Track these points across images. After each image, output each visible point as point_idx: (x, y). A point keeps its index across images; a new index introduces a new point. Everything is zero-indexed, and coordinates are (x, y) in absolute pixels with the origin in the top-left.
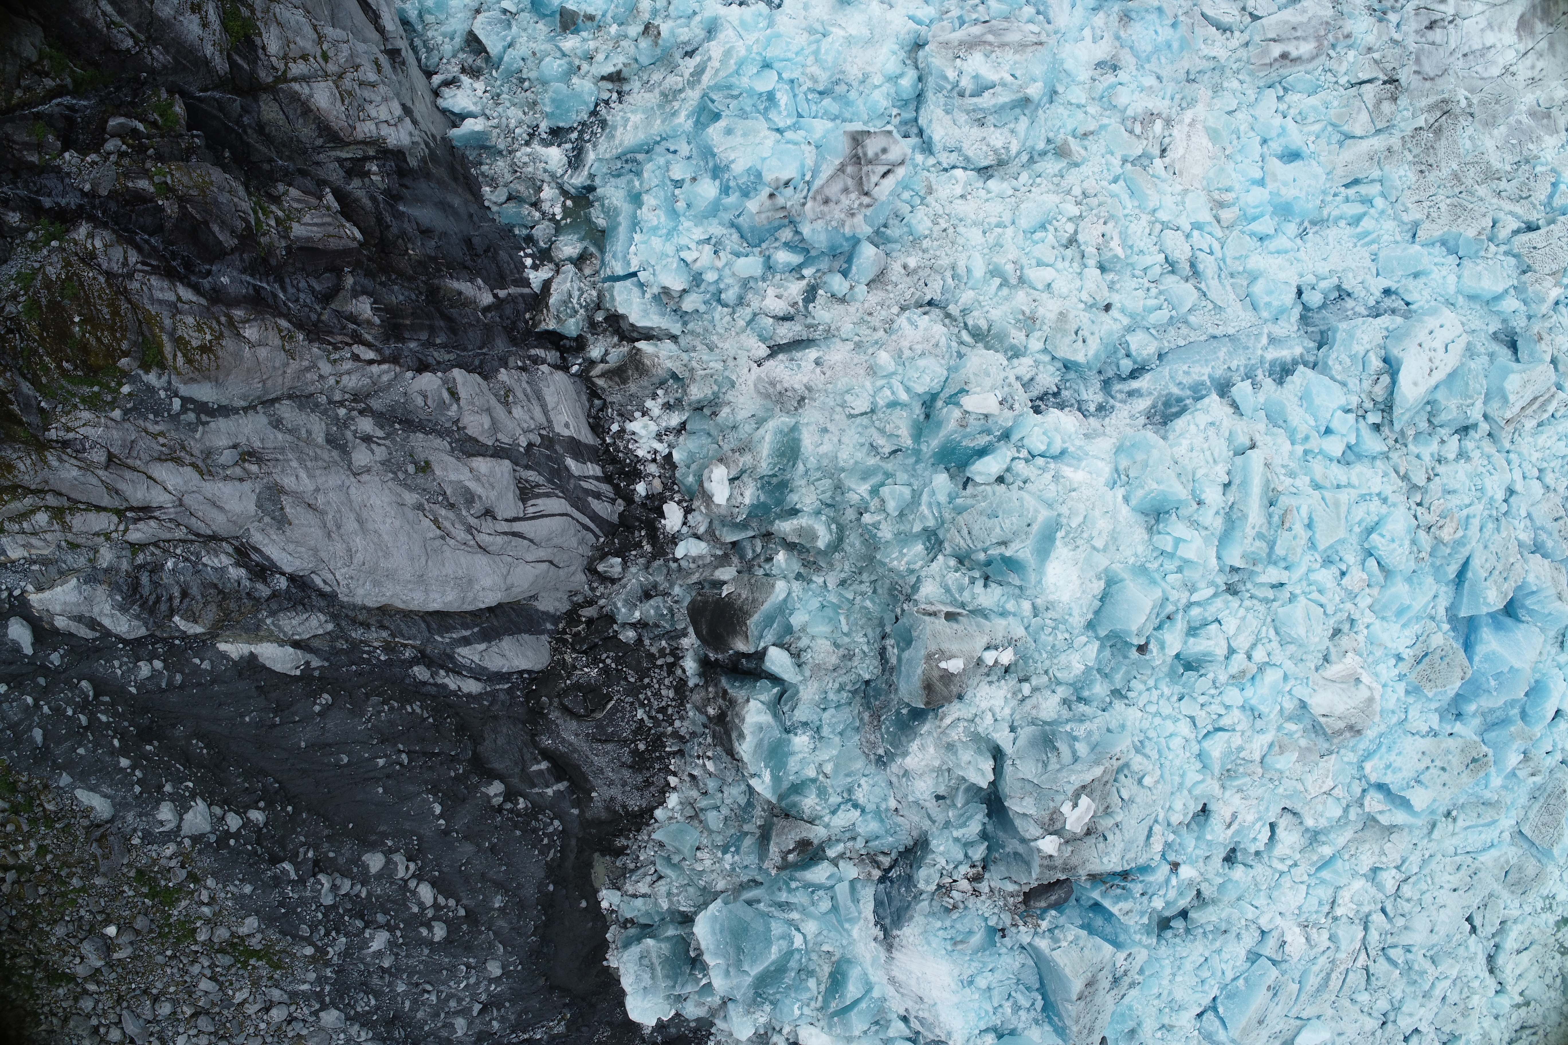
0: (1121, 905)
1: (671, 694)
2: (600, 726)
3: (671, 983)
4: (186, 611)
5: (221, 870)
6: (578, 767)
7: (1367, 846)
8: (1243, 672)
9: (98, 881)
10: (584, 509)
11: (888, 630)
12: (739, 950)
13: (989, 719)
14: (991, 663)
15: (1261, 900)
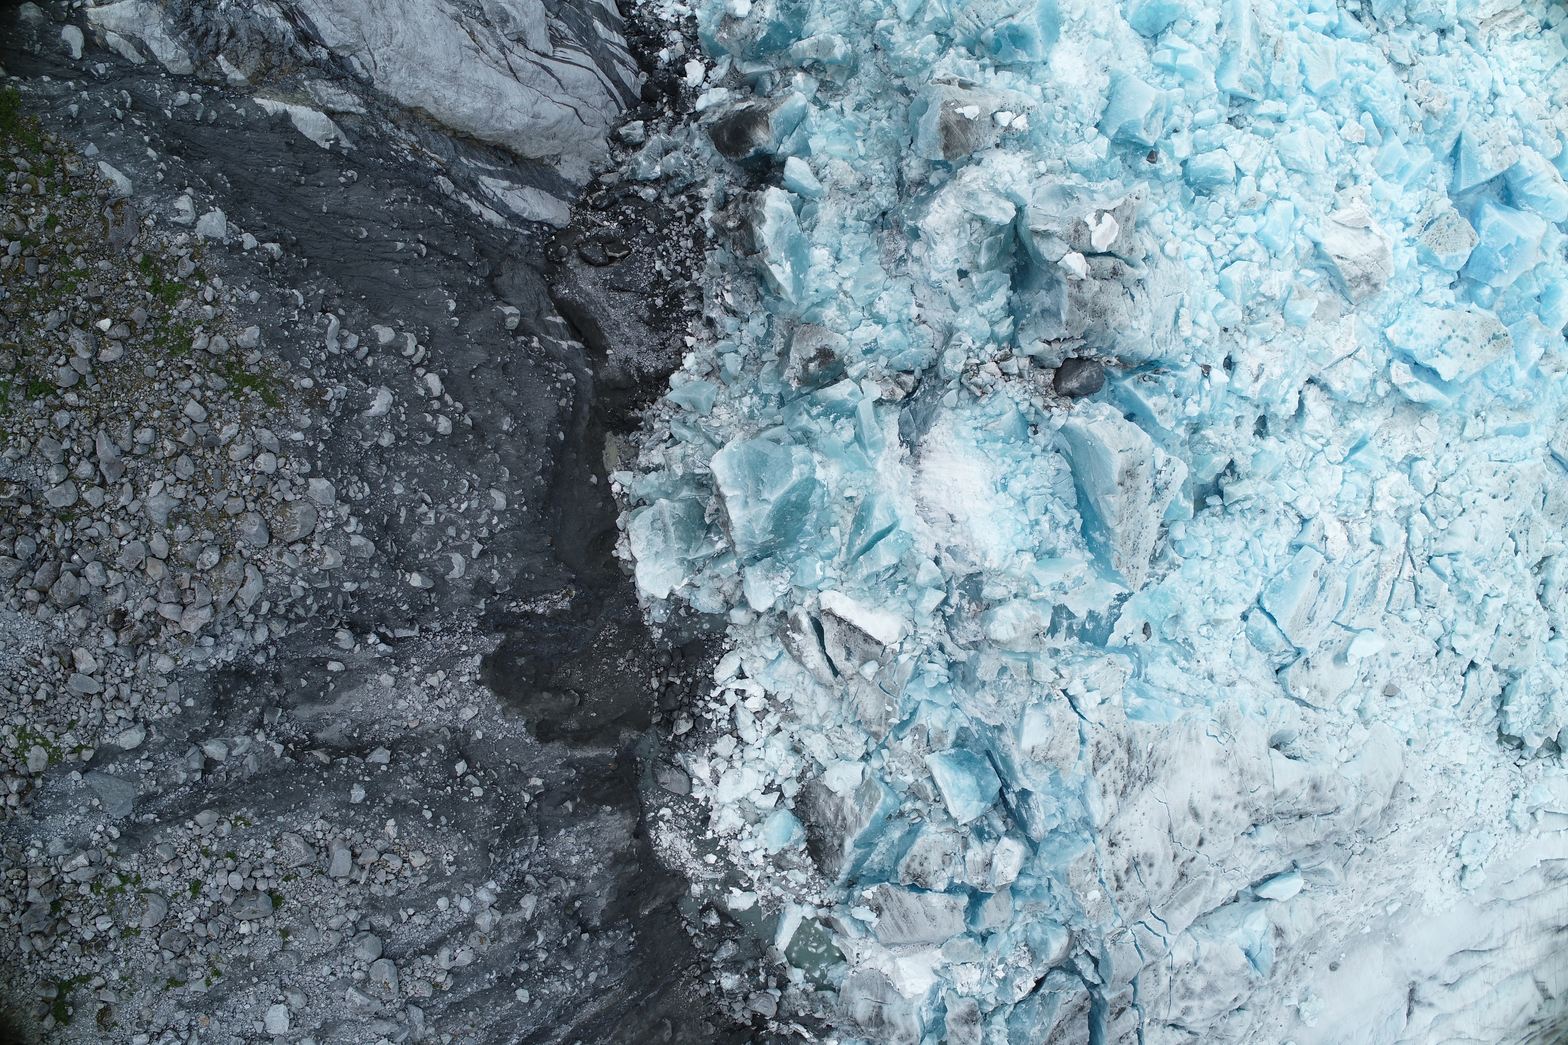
0: (1155, 399)
1: (690, 244)
2: (617, 273)
3: (685, 547)
4: (231, 51)
5: (230, 273)
6: (594, 321)
7: (1399, 431)
8: (1253, 201)
9: (102, 264)
10: (609, 71)
11: (903, 154)
12: (759, 481)
13: (1007, 178)
14: (1006, 124)
15: (1297, 480)
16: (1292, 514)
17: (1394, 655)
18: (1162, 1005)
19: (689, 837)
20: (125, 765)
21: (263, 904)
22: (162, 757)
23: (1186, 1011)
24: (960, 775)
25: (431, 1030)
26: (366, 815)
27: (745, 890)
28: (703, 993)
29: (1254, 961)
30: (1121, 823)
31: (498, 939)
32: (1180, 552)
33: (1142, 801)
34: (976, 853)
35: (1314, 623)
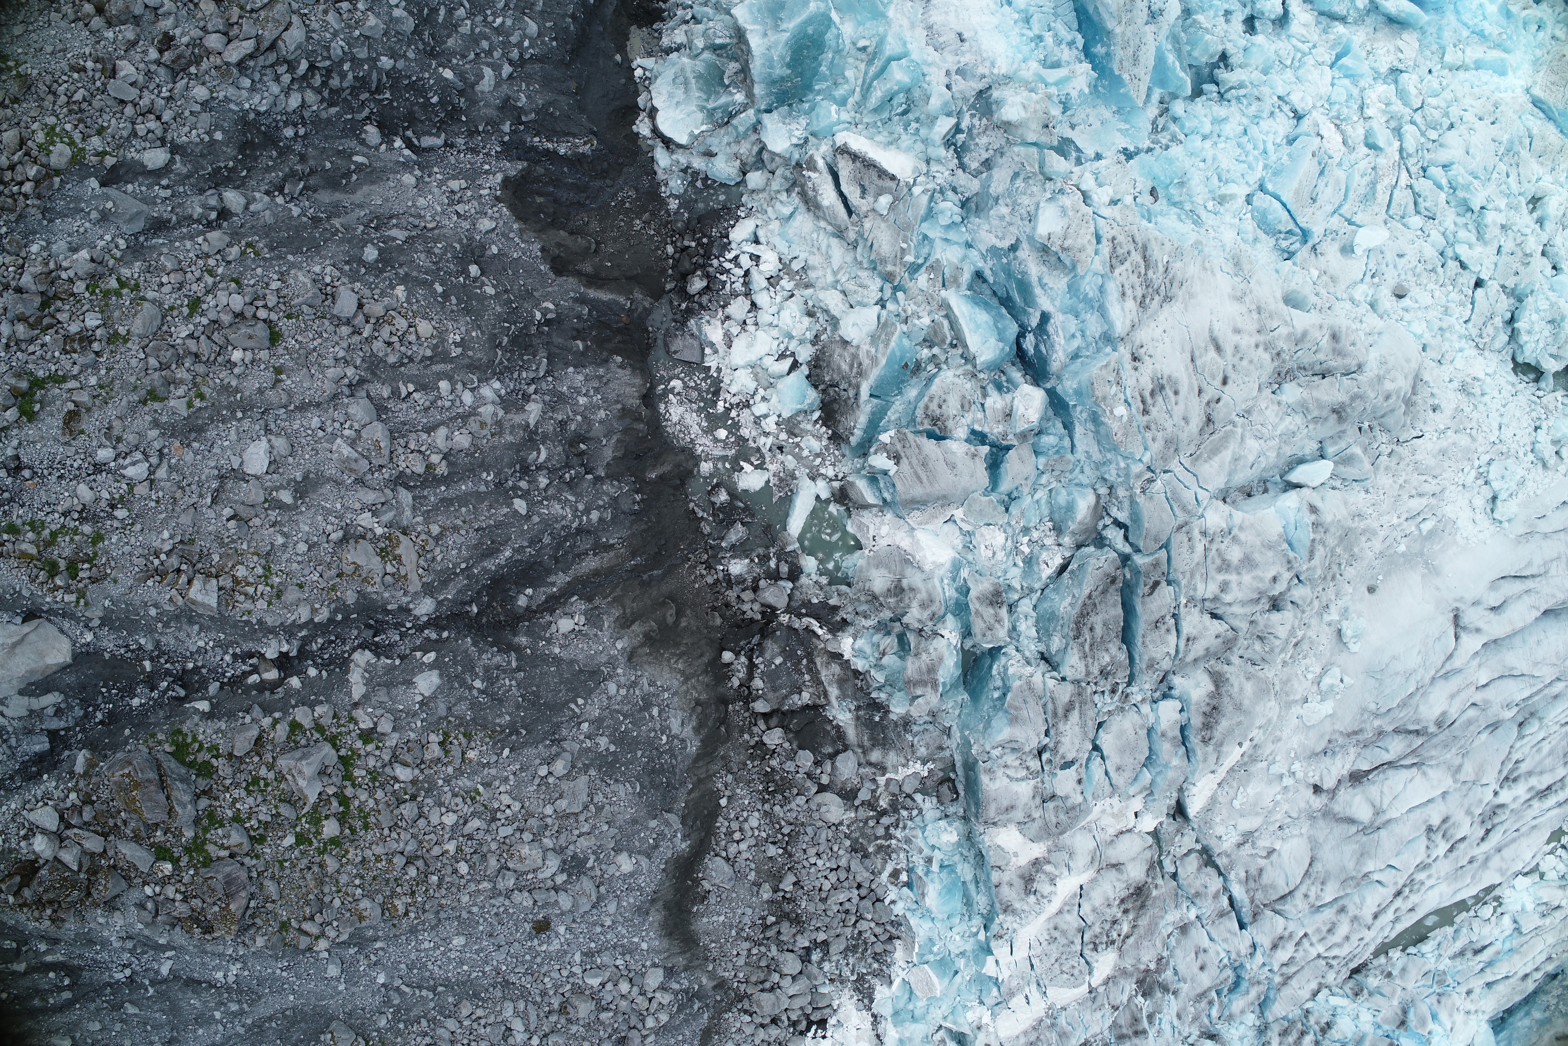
3: (704, 96)
7: (1381, 44)
12: (778, 19)
15: (1289, 74)
16: (1286, 108)
17: (1400, 256)
18: (1198, 577)
19: (699, 411)
20: (144, 188)
21: (261, 331)
22: (181, 189)
23: (1224, 587)
24: (977, 310)
25: (419, 519)
26: (377, 276)
27: (756, 467)
28: (710, 580)
29: (1290, 545)
30: (1142, 335)
31: (501, 434)
32: (1182, 127)
33: (1162, 318)
34: (995, 401)
35: (1317, 205)
